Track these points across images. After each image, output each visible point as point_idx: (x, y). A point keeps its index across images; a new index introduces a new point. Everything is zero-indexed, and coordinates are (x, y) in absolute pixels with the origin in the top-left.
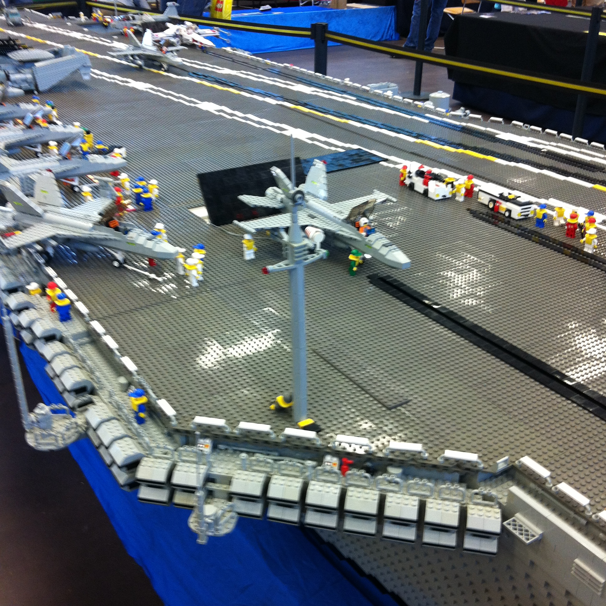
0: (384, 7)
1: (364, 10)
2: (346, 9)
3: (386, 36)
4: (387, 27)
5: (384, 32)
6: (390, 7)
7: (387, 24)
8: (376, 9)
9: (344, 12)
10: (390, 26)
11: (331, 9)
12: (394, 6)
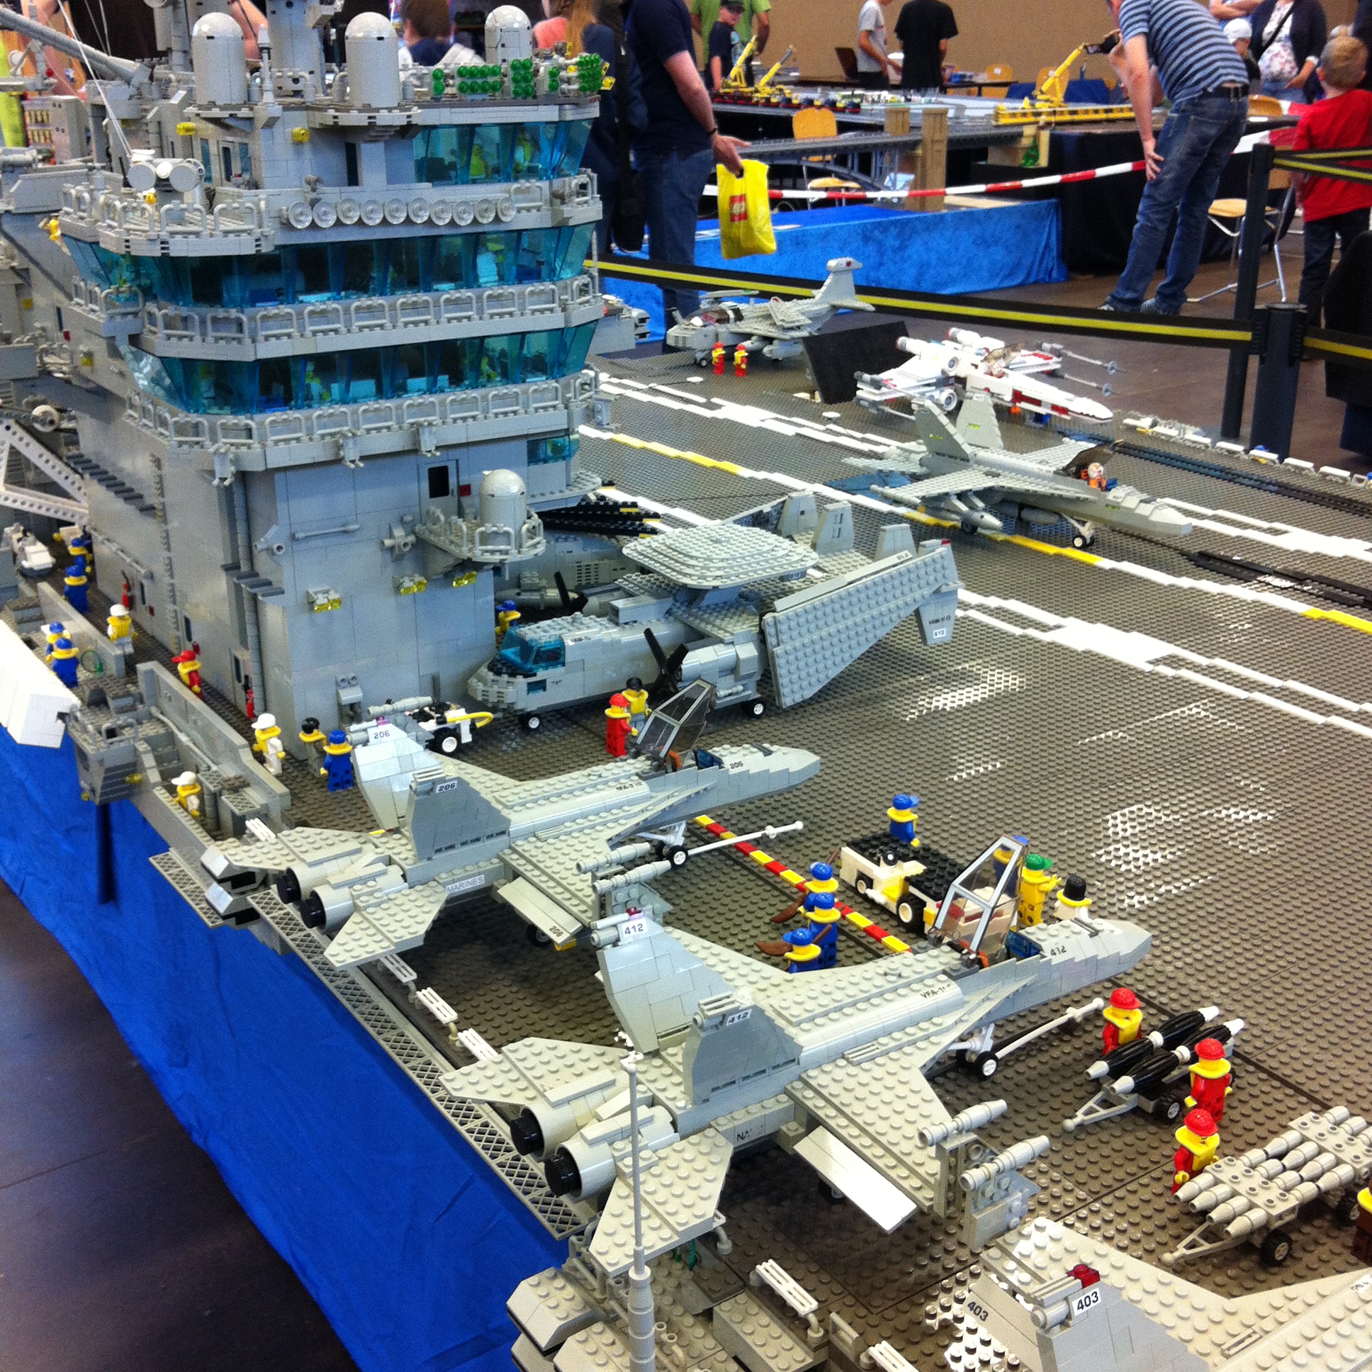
0: (1033, 203)
1: (988, 212)
2: (944, 211)
3: (1038, 272)
4: (1041, 250)
5: (1033, 263)
6: (1045, 202)
7: (1038, 244)
8: (1014, 207)
9: (942, 217)
10: (1047, 246)
11: (908, 212)
12: (1054, 201)
